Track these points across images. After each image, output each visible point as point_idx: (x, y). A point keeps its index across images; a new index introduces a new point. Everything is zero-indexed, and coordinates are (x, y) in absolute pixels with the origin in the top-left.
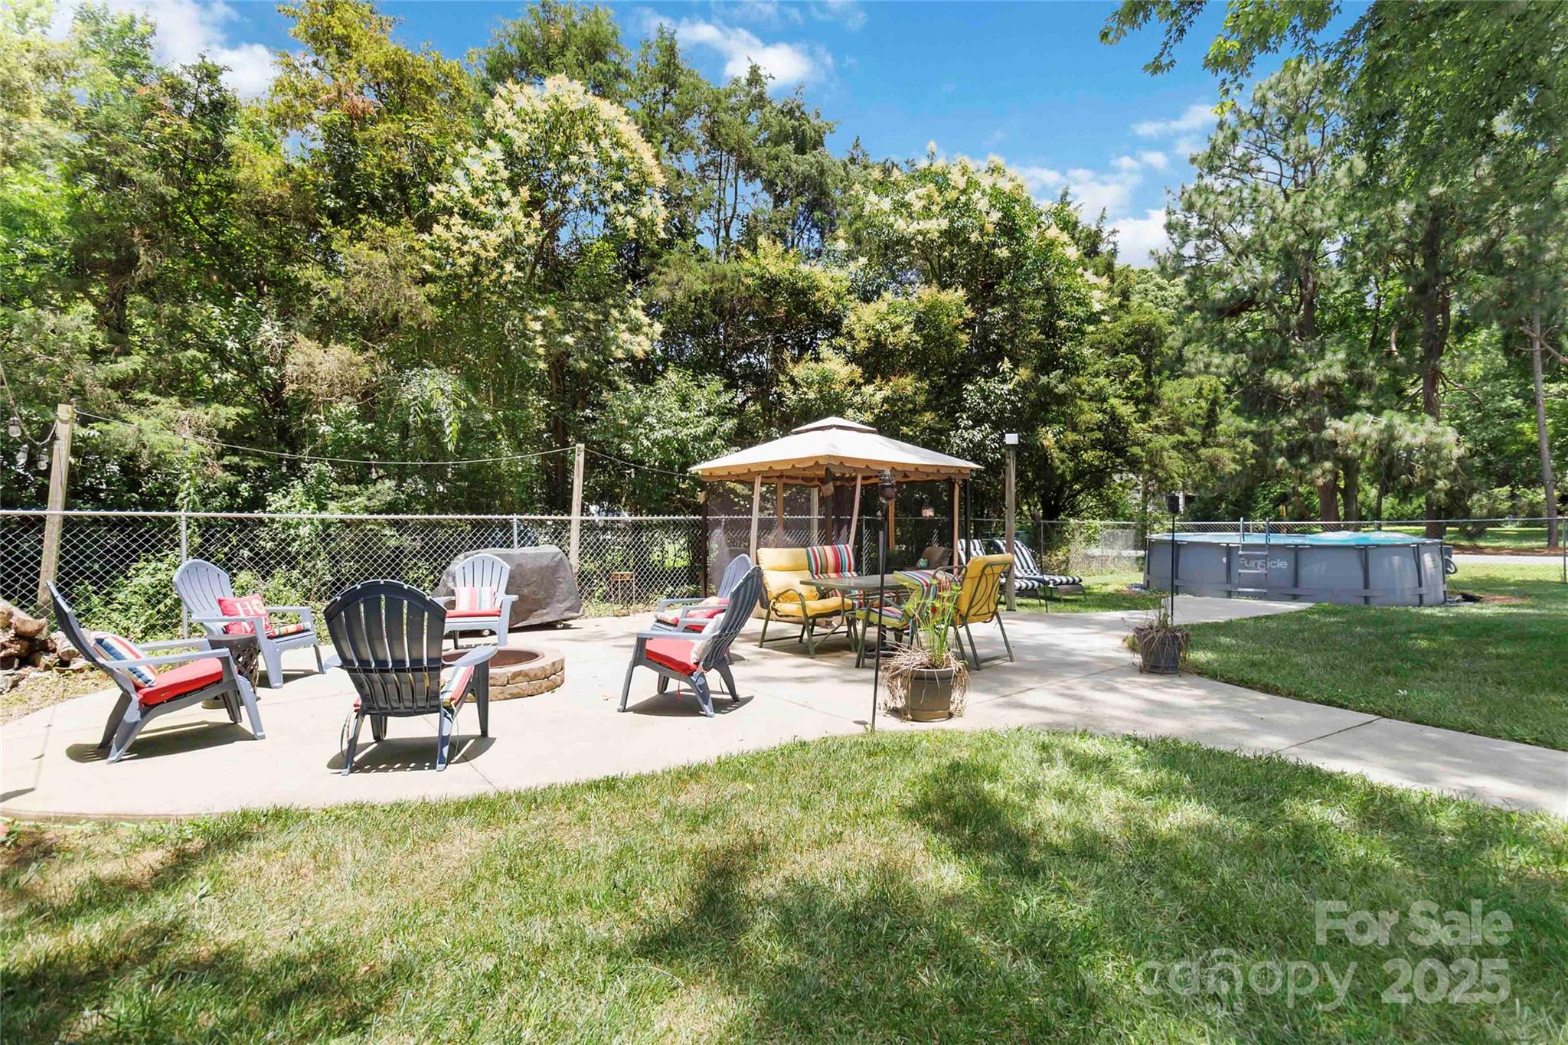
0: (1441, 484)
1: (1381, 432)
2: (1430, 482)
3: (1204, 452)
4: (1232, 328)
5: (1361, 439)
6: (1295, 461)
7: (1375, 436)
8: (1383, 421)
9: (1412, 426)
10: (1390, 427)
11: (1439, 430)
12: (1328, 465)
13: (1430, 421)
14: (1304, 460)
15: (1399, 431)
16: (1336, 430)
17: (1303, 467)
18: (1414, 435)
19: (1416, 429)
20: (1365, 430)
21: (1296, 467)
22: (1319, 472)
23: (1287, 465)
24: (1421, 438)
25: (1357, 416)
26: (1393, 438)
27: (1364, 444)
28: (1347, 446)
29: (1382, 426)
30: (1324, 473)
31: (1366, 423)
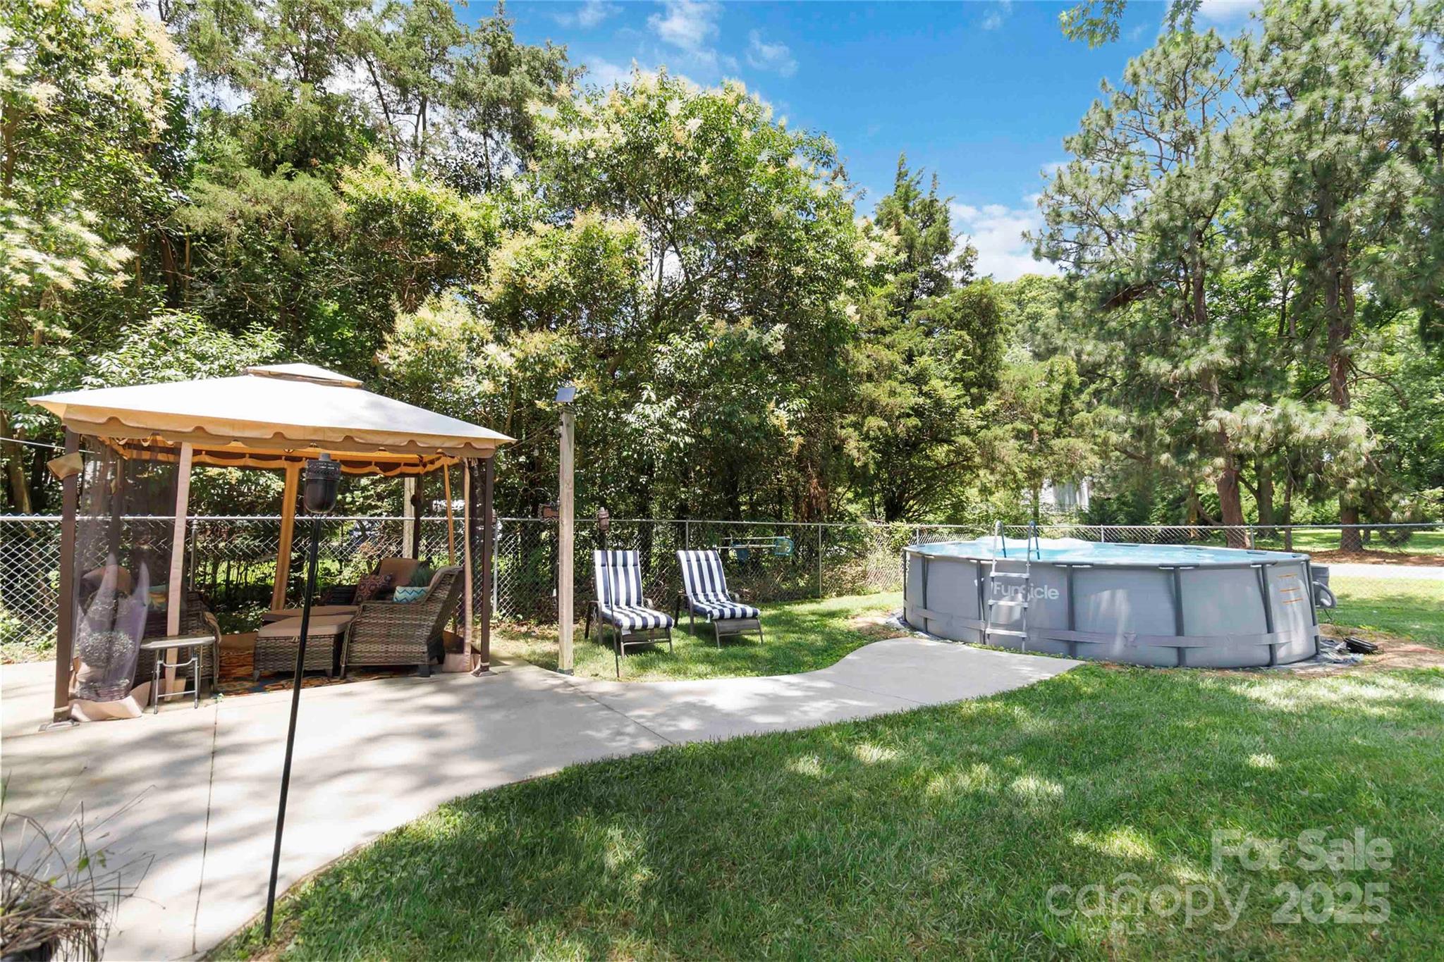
0: (1353, 483)
1: (1276, 422)
2: (1342, 483)
3: (1057, 443)
4: (1114, 319)
5: (1253, 432)
6: (1184, 458)
7: (1268, 427)
8: (1277, 409)
9: (1311, 416)
10: (1284, 417)
11: (1344, 420)
12: (1220, 461)
13: (1332, 409)
14: (1192, 456)
15: (1296, 421)
16: (1220, 421)
17: (1192, 464)
18: (1313, 426)
19: (1316, 419)
20: (1255, 421)
21: (1184, 463)
22: (1208, 470)
23: (1173, 462)
24: (1320, 431)
25: (1245, 405)
26: (1289, 430)
27: (1257, 437)
28: (1239, 440)
29: (1275, 415)
30: (1215, 470)
31: (1255, 412)
